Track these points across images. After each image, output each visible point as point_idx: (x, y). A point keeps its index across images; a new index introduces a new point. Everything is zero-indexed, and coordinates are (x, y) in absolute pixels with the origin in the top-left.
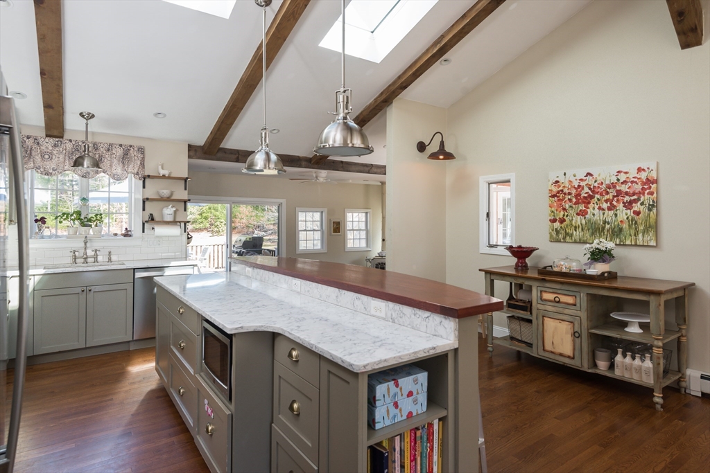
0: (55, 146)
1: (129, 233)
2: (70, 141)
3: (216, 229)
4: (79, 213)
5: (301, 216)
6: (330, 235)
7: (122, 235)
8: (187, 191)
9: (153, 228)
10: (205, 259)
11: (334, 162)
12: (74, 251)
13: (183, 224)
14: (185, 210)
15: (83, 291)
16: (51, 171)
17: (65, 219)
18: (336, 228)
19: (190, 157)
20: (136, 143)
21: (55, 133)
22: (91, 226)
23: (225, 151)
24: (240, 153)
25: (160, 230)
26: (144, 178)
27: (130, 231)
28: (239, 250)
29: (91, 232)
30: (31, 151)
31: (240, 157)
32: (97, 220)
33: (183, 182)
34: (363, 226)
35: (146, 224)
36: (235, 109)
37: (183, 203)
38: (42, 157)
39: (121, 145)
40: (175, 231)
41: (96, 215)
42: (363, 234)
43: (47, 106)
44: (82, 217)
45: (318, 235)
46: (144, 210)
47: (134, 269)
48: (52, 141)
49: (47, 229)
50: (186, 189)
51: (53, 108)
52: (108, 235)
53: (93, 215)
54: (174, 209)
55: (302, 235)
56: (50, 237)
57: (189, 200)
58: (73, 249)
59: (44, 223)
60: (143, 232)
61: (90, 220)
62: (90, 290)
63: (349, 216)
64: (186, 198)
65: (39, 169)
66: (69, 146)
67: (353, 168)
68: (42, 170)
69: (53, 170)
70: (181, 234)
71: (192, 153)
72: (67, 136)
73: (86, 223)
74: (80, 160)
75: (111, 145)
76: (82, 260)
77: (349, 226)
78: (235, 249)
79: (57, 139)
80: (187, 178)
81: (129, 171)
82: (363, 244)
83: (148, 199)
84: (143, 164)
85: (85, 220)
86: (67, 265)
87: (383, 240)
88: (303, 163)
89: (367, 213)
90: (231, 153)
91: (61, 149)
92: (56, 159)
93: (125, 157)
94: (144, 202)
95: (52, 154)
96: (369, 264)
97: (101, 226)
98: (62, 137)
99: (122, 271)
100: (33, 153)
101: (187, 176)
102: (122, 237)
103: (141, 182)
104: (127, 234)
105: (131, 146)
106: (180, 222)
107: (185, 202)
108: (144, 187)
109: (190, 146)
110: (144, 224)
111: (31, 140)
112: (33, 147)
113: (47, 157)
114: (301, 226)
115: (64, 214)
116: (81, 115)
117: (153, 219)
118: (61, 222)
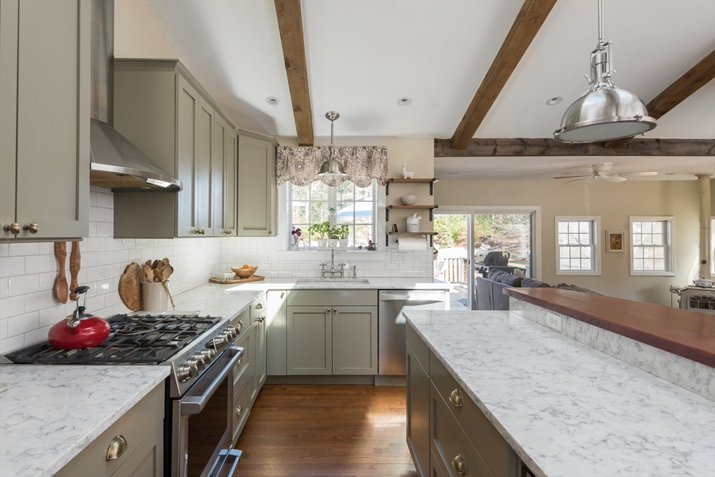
0: (307, 154)
1: (373, 246)
2: (319, 148)
3: (444, 242)
4: (327, 224)
5: (562, 227)
6: (606, 251)
7: (366, 248)
8: (433, 196)
9: (397, 241)
10: (442, 273)
11: (643, 142)
12: (323, 265)
13: (429, 237)
14: (431, 219)
15: (329, 311)
16: (303, 181)
17: (316, 231)
18: (616, 242)
19: (436, 155)
20: (379, 144)
21: (307, 141)
22: (337, 238)
23: (478, 142)
24: (498, 143)
25: (405, 244)
26: (387, 183)
27: (374, 244)
28: (480, 267)
29: (338, 245)
30: (287, 162)
31: (498, 148)
32: (343, 231)
33: (428, 186)
34: (658, 240)
35: (389, 236)
36: (503, 71)
37: (428, 212)
38: (296, 167)
39: (364, 148)
40: (420, 245)
41: (343, 226)
42: (660, 252)
43: (297, 109)
44: (330, 229)
45: (587, 252)
46: (387, 220)
47: (379, 290)
48: (304, 149)
49: (301, 241)
50: (431, 194)
51: (301, 110)
52: (353, 248)
53: (340, 227)
54: (420, 218)
55: (564, 252)
56: (304, 249)
57: (437, 207)
58: (323, 262)
59: (299, 234)
60: (387, 245)
61: (337, 232)
62: (335, 311)
63: (636, 227)
64: (432, 204)
65: (293, 179)
66: (318, 153)
67: (679, 148)
68: (296, 180)
69: (306, 180)
70: (427, 249)
71: (439, 149)
72: (316, 144)
73: (334, 234)
74: (326, 165)
75: (355, 148)
76: (330, 275)
77: (636, 240)
78: (476, 266)
79: (308, 148)
80: (434, 180)
81: (373, 175)
82: (661, 266)
83: (391, 207)
84: (386, 167)
85: (333, 231)
86: (317, 279)
87: (703, 262)
88: (591, 149)
89: (666, 222)
90: (486, 145)
91: (311, 158)
92: (308, 168)
93: (369, 162)
94: (387, 211)
95: (304, 163)
96: (677, 297)
97: (346, 238)
98: (312, 145)
99: (367, 291)
100: (289, 164)
101: (433, 177)
102: (366, 250)
103: (385, 187)
104: (371, 247)
105: (374, 148)
106: (426, 234)
107: (431, 209)
108: (387, 194)
109: (436, 141)
110: (387, 236)
111: (287, 151)
112: (289, 157)
113: (300, 166)
114: (562, 239)
115: (315, 225)
116: (327, 116)
117: (396, 231)
118: (313, 234)
